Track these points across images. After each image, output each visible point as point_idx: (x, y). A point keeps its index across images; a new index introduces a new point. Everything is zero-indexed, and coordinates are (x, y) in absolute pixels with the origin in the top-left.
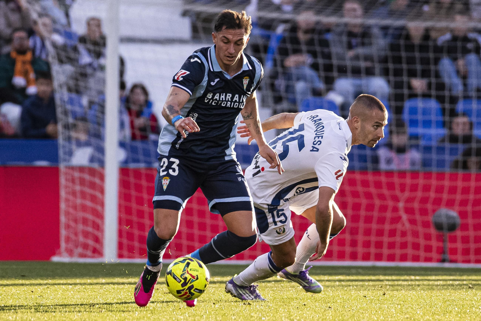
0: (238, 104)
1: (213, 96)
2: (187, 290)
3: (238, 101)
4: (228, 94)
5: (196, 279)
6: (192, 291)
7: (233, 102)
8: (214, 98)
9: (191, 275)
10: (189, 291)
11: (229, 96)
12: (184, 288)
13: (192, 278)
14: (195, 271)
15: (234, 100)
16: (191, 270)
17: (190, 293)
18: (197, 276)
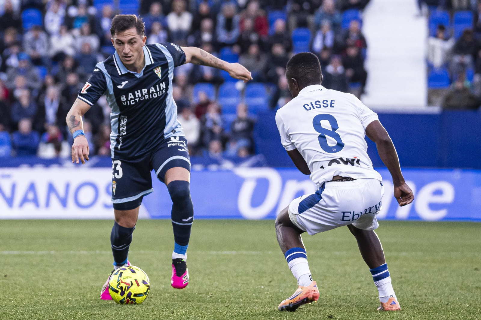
0: (156, 94)
1: (127, 97)
2: (127, 298)
3: (155, 91)
4: (143, 90)
5: (131, 285)
6: (132, 297)
7: (151, 94)
8: (129, 99)
9: (125, 283)
10: (129, 298)
11: (145, 91)
12: (124, 296)
13: (127, 286)
14: (128, 278)
15: (151, 92)
16: (124, 279)
17: (131, 299)
18: (131, 282)
